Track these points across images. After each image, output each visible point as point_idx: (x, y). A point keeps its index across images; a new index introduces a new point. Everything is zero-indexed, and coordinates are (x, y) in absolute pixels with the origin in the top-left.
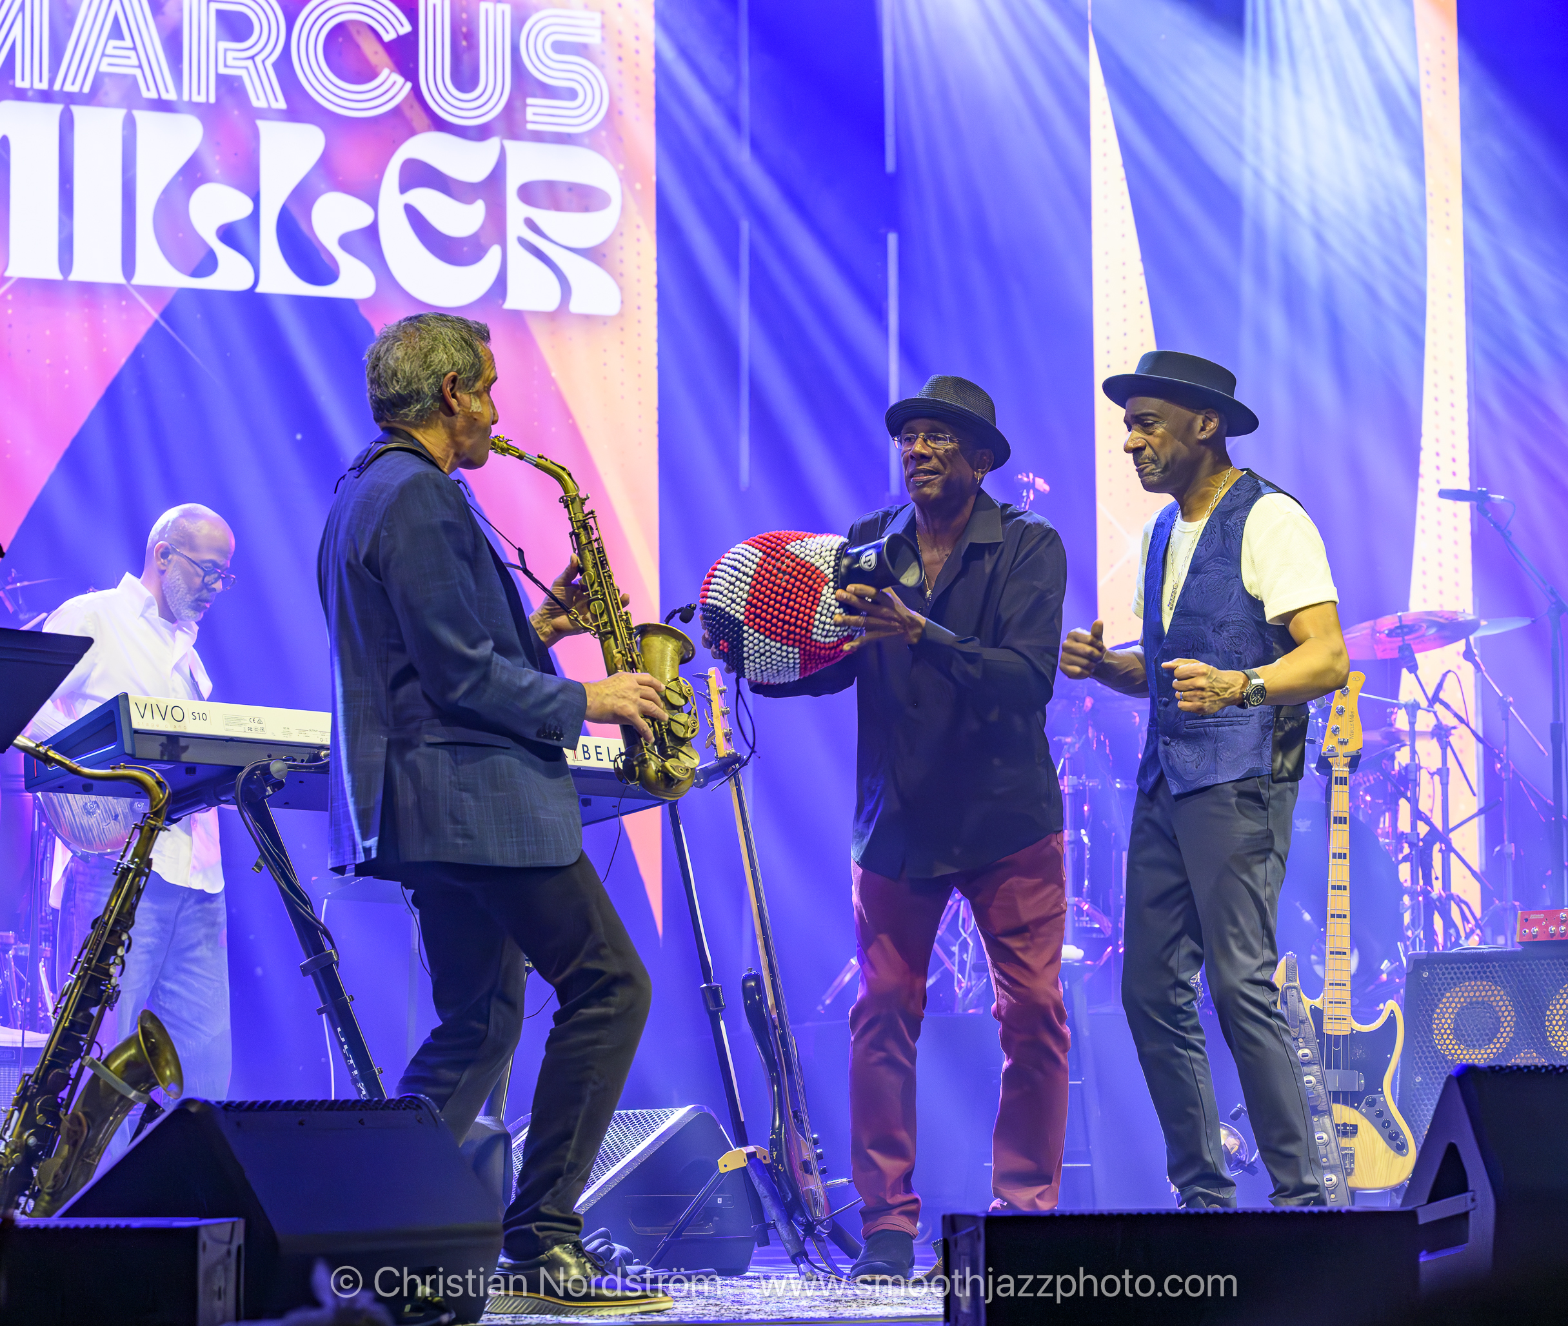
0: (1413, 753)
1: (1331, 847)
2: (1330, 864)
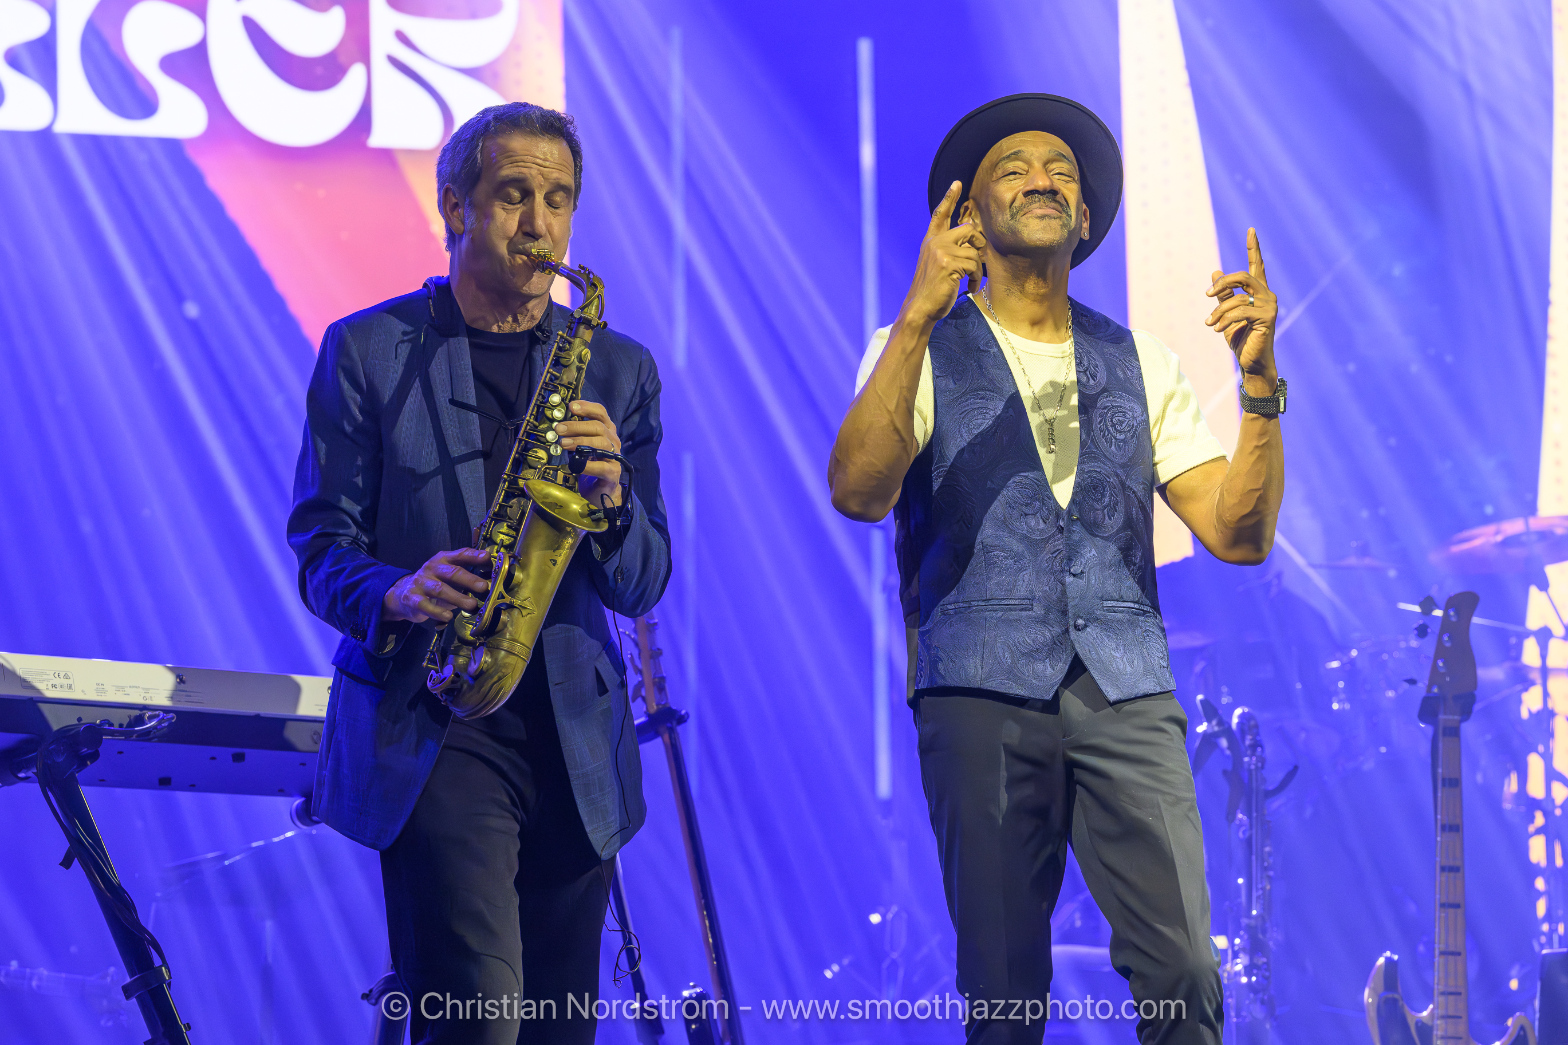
0: (1546, 695)
1: (1439, 817)
2: (1439, 839)
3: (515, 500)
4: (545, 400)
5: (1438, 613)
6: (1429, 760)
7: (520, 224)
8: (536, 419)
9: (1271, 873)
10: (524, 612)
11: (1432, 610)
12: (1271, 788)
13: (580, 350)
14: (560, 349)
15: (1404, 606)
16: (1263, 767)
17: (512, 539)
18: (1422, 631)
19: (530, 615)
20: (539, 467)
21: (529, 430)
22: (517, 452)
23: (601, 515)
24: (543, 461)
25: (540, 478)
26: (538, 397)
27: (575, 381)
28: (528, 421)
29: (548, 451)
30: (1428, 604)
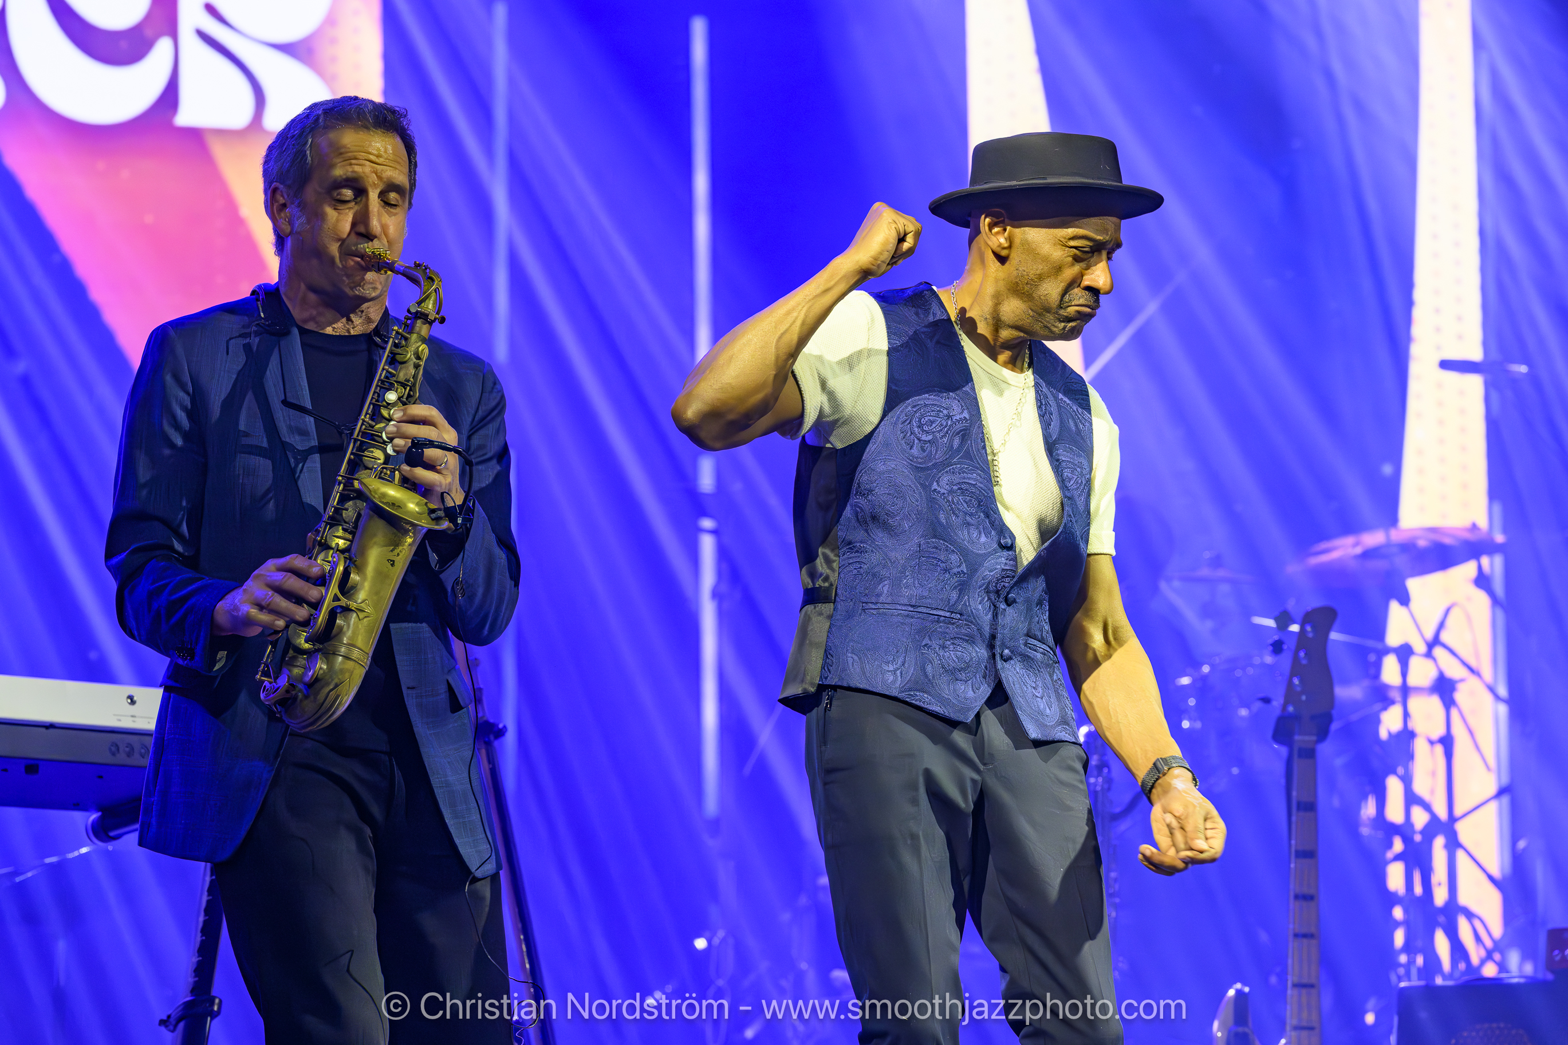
0: (1406, 715)
1: (1293, 842)
2: (1292, 866)
3: (351, 503)
4: (380, 397)
5: (1295, 628)
6: (1283, 781)
7: (354, 225)
8: (372, 419)
9: (1117, 900)
10: (361, 615)
11: (1288, 626)
12: (1118, 810)
13: (417, 348)
14: (396, 345)
15: (1259, 620)
16: (1109, 789)
17: (348, 543)
18: (1277, 647)
19: (368, 619)
20: (375, 466)
21: (365, 429)
22: (352, 453)
23: (441, 513)
24: (379, 461)
25: (377, 477)
26: (373, 395)
27: (413, 378)
28: (364, 421)
29: (384, 451)
30: (1284, 619)
